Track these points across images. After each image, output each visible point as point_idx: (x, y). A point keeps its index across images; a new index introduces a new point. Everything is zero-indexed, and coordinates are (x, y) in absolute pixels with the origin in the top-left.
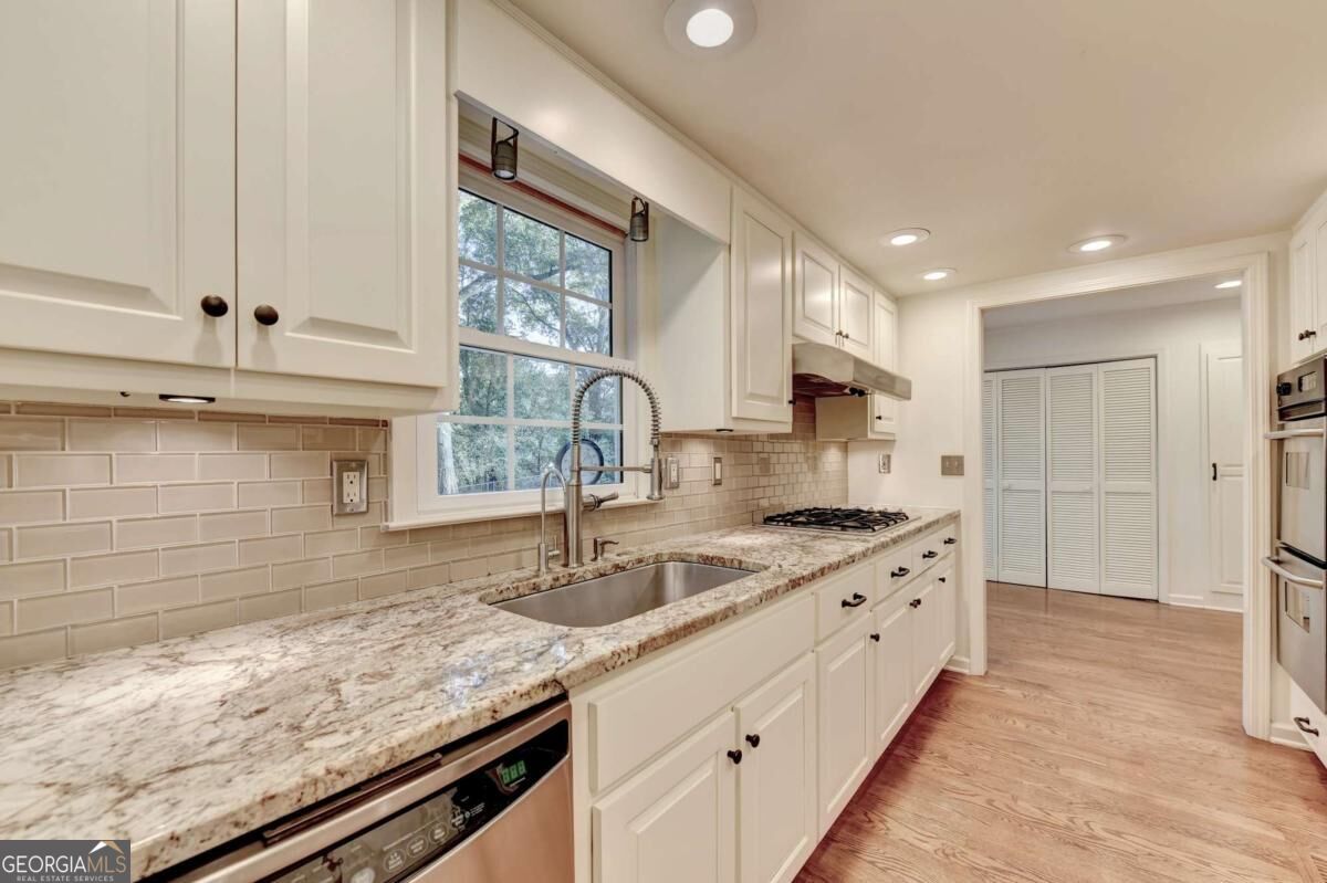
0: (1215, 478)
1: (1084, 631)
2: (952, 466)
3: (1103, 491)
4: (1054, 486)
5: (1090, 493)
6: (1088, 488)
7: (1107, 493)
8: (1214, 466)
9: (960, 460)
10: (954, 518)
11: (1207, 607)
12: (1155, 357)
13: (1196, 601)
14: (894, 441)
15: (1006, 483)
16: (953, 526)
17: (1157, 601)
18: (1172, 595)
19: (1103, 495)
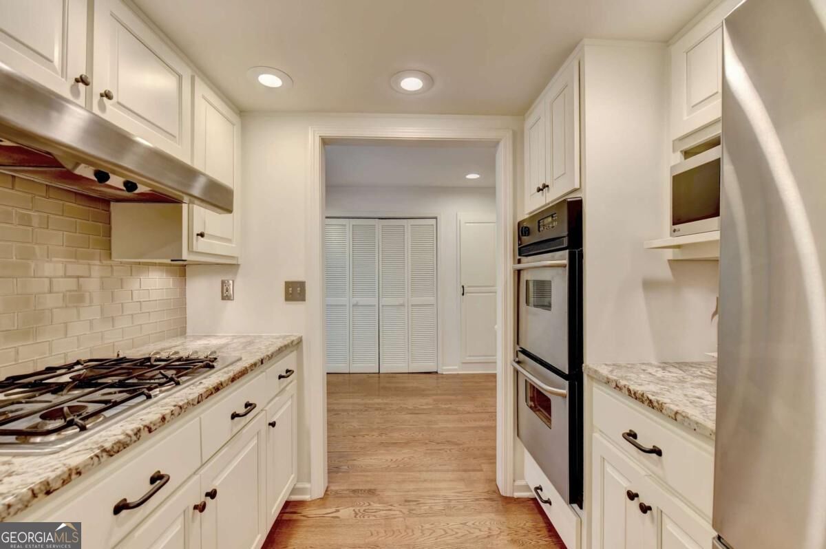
0: (463, 294)
1: (401, 410)
2: (295, 291)
3: (410, 304)
4: (384, 301)
5: (403, 305)
6: (402, 302)
7: (412, 305)
8: (463, 287)
9: (302, 285)
10: (296, 345)
11: (460, 373)
12: (436, 218)
13: (455, 370)
14: (238, 265)
15: (354, 300)
16: (295, 353)
17: (437, 372)
18: (445, 368)
19: (410, 308)
